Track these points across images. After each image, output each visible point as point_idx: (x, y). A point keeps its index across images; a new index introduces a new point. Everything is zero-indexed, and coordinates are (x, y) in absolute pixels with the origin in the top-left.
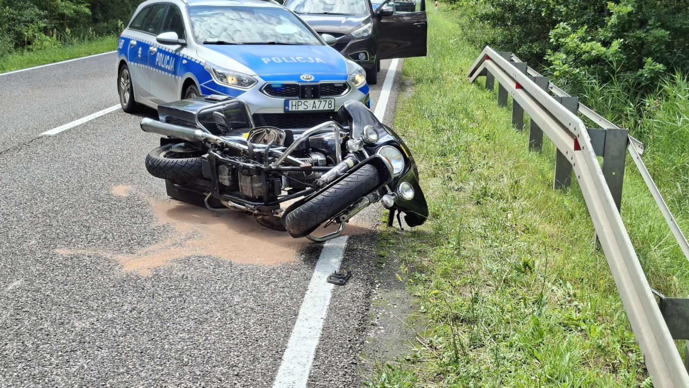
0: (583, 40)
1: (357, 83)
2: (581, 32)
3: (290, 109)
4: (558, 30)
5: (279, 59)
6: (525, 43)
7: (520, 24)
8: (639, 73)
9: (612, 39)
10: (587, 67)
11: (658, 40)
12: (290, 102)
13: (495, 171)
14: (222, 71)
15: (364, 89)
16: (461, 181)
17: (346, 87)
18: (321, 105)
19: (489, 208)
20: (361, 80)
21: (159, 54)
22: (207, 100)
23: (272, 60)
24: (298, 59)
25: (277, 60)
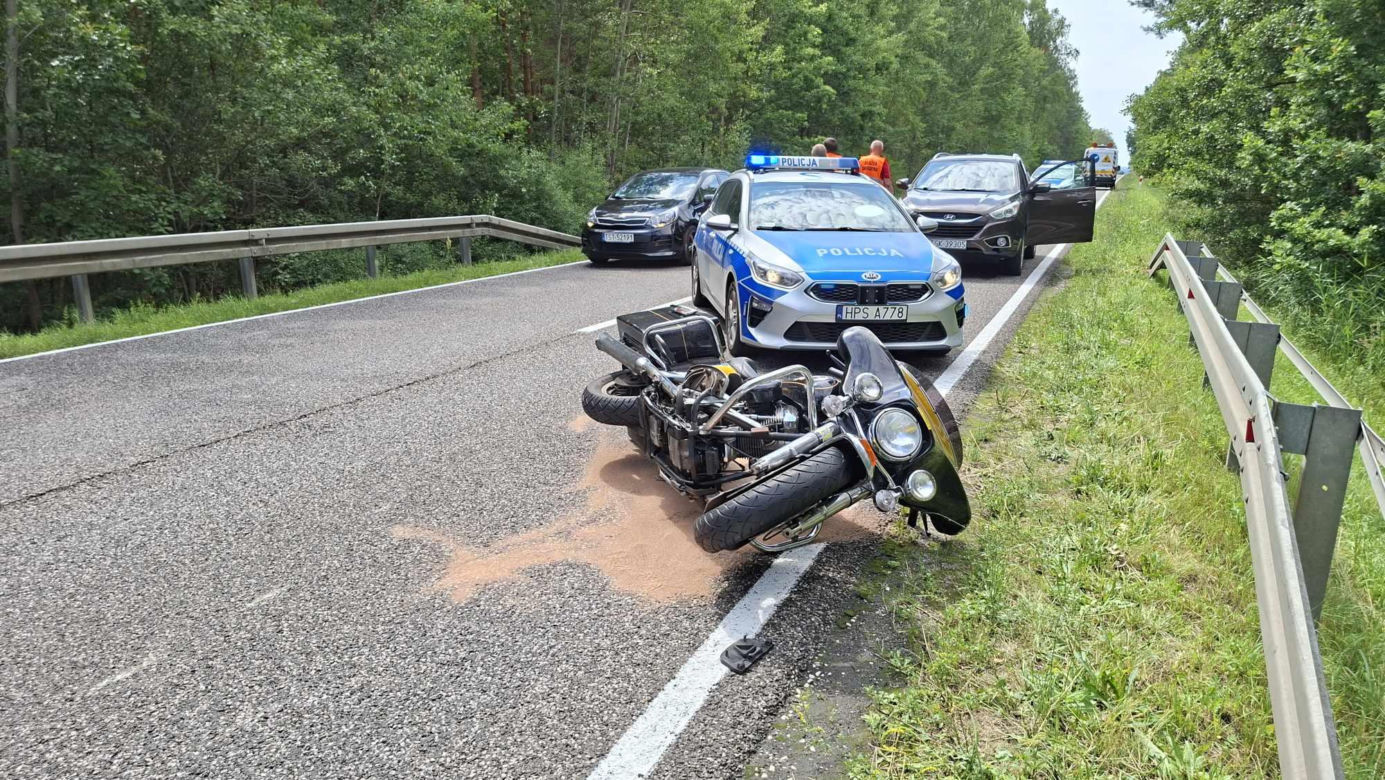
0: (1318, 225)
1: (945, 283)
2: (1316, 215)
3: (844, 318)
4: (1283, 212)
5: (838, 250)
6: (1240, 226)
7: (1235, 202)
9: (1361, 224)
10: (1321, 260)
12: (844, 308)
13: (1129, 427)
14: (763, 266)
15: (957, 293)
16: (1068, 442)
17: (927, 290)
18: (888, 313)
19: (1095, 504)
20: (952, 280)
21: (716, 242)
22: (673, 313)
23: (829, 252)
24: (866, 251)
25: (836, 252)
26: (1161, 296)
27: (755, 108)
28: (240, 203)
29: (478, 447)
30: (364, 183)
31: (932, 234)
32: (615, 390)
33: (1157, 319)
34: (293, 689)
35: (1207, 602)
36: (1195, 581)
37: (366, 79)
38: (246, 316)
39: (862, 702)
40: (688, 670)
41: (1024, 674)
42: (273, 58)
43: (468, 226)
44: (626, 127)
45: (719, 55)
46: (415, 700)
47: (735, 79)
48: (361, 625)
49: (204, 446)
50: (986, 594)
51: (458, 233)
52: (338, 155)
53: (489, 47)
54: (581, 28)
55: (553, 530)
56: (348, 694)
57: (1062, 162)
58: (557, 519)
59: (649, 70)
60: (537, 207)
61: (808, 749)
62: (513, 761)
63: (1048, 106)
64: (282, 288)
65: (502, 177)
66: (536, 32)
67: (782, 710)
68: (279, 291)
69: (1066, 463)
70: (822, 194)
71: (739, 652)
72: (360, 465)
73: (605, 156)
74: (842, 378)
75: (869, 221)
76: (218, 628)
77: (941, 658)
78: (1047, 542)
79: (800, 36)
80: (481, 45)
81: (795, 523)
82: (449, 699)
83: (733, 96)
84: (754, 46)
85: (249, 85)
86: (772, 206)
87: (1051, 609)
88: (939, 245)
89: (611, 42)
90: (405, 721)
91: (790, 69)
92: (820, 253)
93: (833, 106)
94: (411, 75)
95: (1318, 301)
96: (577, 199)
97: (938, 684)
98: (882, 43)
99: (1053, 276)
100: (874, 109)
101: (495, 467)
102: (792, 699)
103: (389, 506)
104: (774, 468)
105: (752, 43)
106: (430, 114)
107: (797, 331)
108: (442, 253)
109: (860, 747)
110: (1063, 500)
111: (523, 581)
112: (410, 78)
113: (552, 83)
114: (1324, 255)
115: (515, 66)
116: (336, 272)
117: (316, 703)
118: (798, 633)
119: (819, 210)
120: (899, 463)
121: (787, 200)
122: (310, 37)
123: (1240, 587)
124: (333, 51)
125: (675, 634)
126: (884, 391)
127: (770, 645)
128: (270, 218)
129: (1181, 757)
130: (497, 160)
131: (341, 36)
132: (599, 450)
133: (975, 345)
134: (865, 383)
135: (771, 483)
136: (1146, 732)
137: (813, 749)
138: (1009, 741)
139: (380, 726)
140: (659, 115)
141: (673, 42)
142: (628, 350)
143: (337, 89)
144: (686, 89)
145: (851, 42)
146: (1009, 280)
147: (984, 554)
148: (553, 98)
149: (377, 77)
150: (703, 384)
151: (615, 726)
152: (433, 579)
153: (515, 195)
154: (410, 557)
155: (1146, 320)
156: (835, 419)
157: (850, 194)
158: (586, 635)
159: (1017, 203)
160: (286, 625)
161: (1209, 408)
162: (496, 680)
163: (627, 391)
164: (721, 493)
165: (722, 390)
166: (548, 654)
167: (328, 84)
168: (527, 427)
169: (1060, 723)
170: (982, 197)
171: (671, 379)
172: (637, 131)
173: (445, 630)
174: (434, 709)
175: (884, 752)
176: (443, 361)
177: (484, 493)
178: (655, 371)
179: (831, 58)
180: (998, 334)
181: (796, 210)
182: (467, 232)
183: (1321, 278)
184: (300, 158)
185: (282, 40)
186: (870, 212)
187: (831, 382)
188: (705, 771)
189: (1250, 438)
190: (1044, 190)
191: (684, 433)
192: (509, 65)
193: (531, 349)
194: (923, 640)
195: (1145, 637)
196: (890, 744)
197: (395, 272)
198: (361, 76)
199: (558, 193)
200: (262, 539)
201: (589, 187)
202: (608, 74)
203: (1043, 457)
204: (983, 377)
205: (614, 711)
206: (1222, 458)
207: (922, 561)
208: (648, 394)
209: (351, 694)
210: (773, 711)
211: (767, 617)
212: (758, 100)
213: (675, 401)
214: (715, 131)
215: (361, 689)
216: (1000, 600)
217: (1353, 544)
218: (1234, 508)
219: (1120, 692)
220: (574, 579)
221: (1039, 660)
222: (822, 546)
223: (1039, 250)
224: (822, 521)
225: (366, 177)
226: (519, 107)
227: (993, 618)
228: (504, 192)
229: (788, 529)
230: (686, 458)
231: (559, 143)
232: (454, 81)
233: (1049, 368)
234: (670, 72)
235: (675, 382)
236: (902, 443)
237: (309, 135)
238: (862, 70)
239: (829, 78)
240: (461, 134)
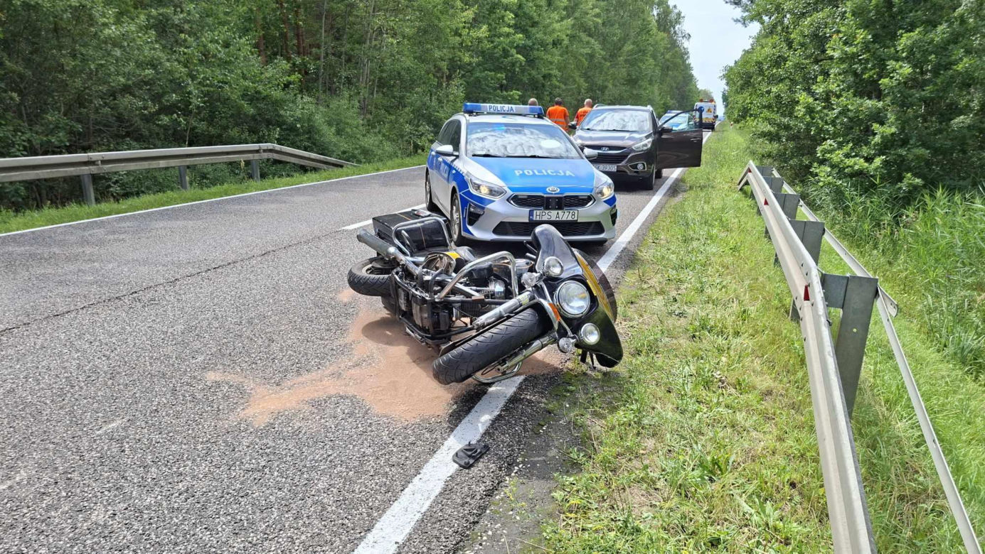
0: (847, 156)
1: (603, 195)
2: (846, 149)
3: (534, 219)
4: (825, 147)
5: (530, 172)
6: (796, 156)
7: (794, 140)
8: (898, 186)
9: (875, 155)
10: (849, 179)
11: (918, 157)
12: (535, 212)
13: (726, 292)
14: (477, 182)
15: (611, 201)
16: (686, 303)
17: (591, 199)
18: (565, 215)
19: (705, 344)
20: (608, 193)
21: (443, 164)
22: (414, 215)
23: (523, 172)
24: (549, 171)
25: (528, 172)
26: (746, 203)
27: (468, 70)
28: (80, 134)
29: (269, 313)
30: (176, 119)
31: (595, 160)
32: (372, 271)
33: (743, 219)
34: (134, 493)
35: (779, 408)
36: (771, 394)
37: (176, 41)
38: (88, 219)
39: (552, 484)
40: (429, 467)
41: (660, 461)
42: (105, 25)
43: (257, 151)
44: (374, 81)
45: (441, 30)
46: (228, 497)
47: (454, 48)
48: (185, 444)
49: (58, 315)
50: (634, 407)
51: (250, 156)
52: (157, 98)
53: (271, 20)
54: (339, 7)
55: (327, 372)
56: (177, 495)
57: (679, 112)
58: (331, 365)
59: (390, 40)
60: (309, 138)
61: (515, 518)
62: (303, 537)
63: (670, 73)
64: (114, 197)
65: (281, 116)
66: (305, 10)
67: (496, 492)
68: (112, 200)
69: (685, 317)
70: (519, 132)
71: (465, 454)
72: (180, 328)
73: (359, 102)
74: (535, 261)
75: (551, 151)
76: (75, 450)
77: (605, 452)
78: (673, 371)
79: (499, 19)
80: (264, 18)
81: (504, 362)
82: (254, 496)
83: (452, 60)
84: (467, 25)
85: (85, 45)
86: (483, 139)
87: (677, 416)
88: (598, 168)
89: (362, 19)
90: (221, 513)
91: (492, 42)
92: (517, 173)
93: (523, 71)
94: (212, 39)
95: (847, 207)
96: (339, 132)
97: (603, 469)
98: (557, 26)
99: (675, 190)
100: (551, 72)
101: (283, 328)
102: (503, 484)
103: (203, 358)
104: (489, 324)
105: (465, 22)
106: (226, 68)
107: (501, 228)
108: (237, 171)
109: (550, 515)
110: (684, 342)
111: (307, 409)
112: (211, 42)
113: (319, 47)
114: (852, 175)
115: (291, 34)
116: (155, 185)
117: (152, 502)
118: (507, 438)
119: (516, 144)
120: (575, 319)
121: (492, 136)
122: (133, 10)
123: (800, 398)
124: (152, 21)
125: (419, 443)
126: (564, 268)
127: (487, 448)
128: (104, 145)
129: (764, 512)
130: (278, 104)
131: (157, 9)
132: (361, 314)
133: (623, 238)
134: (551, 263)
135: (487, 334)
136: (741, 496)
137: (518, 518)
138: (651, 506)
139: (202, 517)
140: (399, 73)
141: (408, 20)
142: (381, 242)
143: (154, 49)
144: (417, 54)
145: (535, 24)
146: (645, 193)
147: (632, 380)
148: (319, 59)
149: (185, 40)
150: (437, 265)
151: (378, 509)
152: (239, 410)
153: (292, 129)
154: (220, 395)
155: (736, 220)
156: (530, 289)
157: (537, 132)
158: (354, 446)
159: (650, 140)
160: (127, 446)
161: (778, 279)
162: (289, 480)
163: (381, 271)
164: (451, 343)
165: (451, 270)
166: (327, 461)
167: (148, 45)
168: (306, 298)
169: (684, 492)
170: (627, 135)
171: (414, 262)
172: (382, 84)
173: (249, 446)
174: (243, 503)
175: (567, 517)
176: (241, 251)
177: (275, 347)
178: (401, 257)
179: (521, 35)
180: (638, 230)
181: (500, 142)
182: (256, 156)
183: (849, 192)
184: (126, 100)
185: (111, 12)
186: (551, 144)
187: (527, 264)
188: (443, 537)
189: (807, 297)
190: (669, 131)
191: (424, 301)
192: (286, 33)
193: (307, 242)
194: (592, 440)
195: (739, 433)
196: (571, 512)
197: (201, 186)
198: (173, 40)
199: (325, 128)
200: (106, 384)
201: (348, 124)
202: (360, 42)
203: (670, 314)
204: (629, 259)
205: (376, 499)
206: (787, 312)
207: (591, 386)
208: (397, 273)
209: (180, 495)
210: (490, 493)
211: (485, 428)
212: (470, 64)
213: (417, 278)
214: (440, 85)
215: (187, 491)
216: (644, 411)
217: (872, 368)
218: (796, 345)
219: (724, 470)
220: (345, 406)
221: (670, 451)
222: (522, 378)
223: (665, 172)
224: (522, 361)
225: (178, 114)
226: (294, 64)
227: (639, 423)
228: (284, 127)
229: (499, 367)
230: (426, 318)
231: (324, 92)
232: (244, 44)
233: (673, 253)
234: (406, 42)
235: (417, 264)
236: (577, 305)
237: (133, 83)
238: (543, 44)
239: (520, 49)
240: (251, 84)
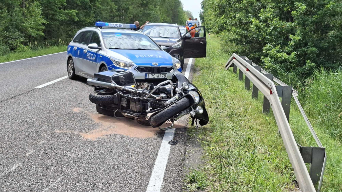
0: (278, 52)
1: (177, 67)
2: (278, 48)
3: (148, 78)
4: (267, 47)
5: (143, 56)
6: (252, 53)
8: (304, 67)
9: (292, 51)
10: (280, 64)
11: (313, 52)
12: (148, 74)
14: (118, 61)
15: (180, 70)
17: (172, 69)
18: (161, 76)
23: (140, 56)
24: (151, 56)
159: (181, 42)
